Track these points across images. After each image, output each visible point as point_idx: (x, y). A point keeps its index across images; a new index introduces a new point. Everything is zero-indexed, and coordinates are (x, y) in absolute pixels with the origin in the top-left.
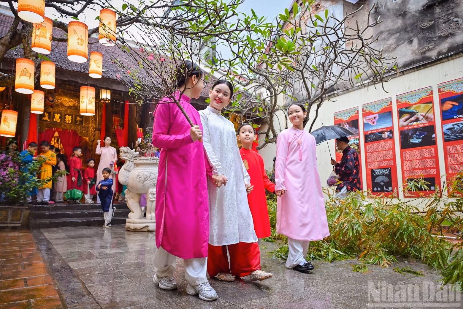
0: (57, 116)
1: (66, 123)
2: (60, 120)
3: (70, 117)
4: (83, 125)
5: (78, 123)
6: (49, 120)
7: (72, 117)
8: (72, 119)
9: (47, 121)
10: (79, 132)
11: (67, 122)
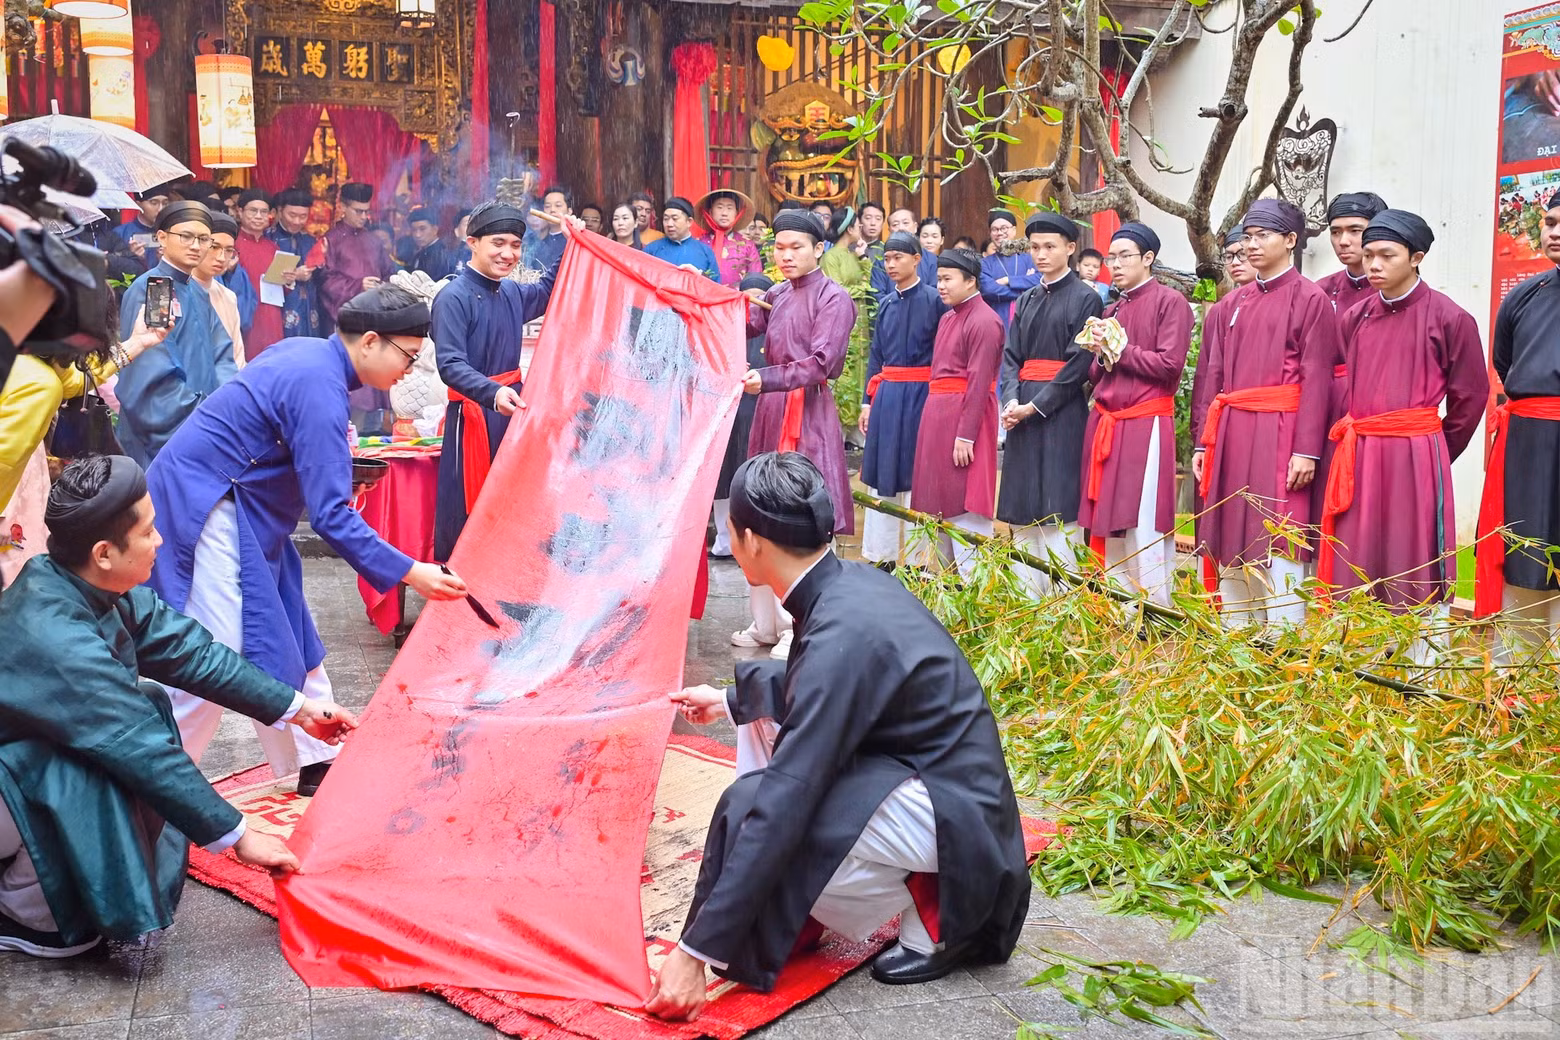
0: (314, 52)
1: (348, 77)
2: (324, 66)
3: (364, 50)
4: (411, 81)
5: (395, 75)
6: (285, 73)
7: (369, 53)
8: (369, 61)
9: (279, 75)
10: (398, 116)
11: (353, 75)
